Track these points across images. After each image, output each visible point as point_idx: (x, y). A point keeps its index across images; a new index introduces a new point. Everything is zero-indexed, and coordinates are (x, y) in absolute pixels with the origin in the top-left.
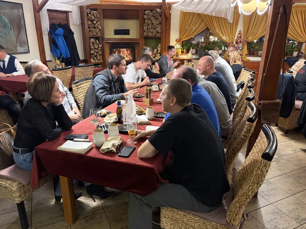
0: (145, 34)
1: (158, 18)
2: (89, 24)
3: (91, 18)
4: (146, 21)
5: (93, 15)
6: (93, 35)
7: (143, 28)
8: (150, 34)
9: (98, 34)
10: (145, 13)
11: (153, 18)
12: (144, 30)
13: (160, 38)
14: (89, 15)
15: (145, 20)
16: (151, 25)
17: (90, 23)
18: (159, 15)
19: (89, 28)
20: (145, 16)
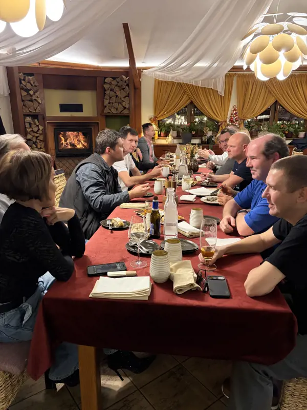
0: (106, 111)
1: (124, 89)
2: (23, 95)
3: (26, 86)
4: (107, 92)
5: (28, 82)
6: (30, 112)
7: (103, 102)
8: (114, 111)
9: (37, 111)
10: (106, 81)
11: (117, 89)
12: (105, 105)
13: (129, 116)
14: (23, 82)
15: (105, 90)
16: (114, 98)
17: (24, 93)
18: (126, 84)
19: (23, 101)
20: (105, 86)
